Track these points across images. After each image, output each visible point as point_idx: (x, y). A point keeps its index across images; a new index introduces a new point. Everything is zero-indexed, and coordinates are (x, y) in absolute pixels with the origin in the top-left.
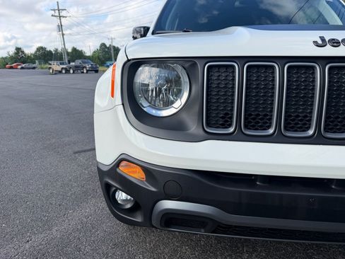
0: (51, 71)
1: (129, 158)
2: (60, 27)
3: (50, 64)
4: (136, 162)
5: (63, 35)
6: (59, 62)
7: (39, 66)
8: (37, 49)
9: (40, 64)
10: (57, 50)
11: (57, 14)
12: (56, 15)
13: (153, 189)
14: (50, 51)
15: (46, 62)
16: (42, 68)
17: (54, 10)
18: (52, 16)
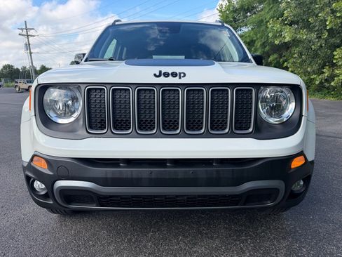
0: (17, 89)
1: (38, 154)
2: (28, 46)
3: (17, 82)
4: (41, 155)
5: (31, 53)
6: (26, 80)
7: (5, 85)
8: (4, 67)
9: (6, 82)
10: (25, 68)
11: (25, 33)
12: (23, 33)
13: (51, 173)
14: (18, 69)
15: (13, 80)
16: (8, 86)
17: (22, 29)
18: (20, 35)
